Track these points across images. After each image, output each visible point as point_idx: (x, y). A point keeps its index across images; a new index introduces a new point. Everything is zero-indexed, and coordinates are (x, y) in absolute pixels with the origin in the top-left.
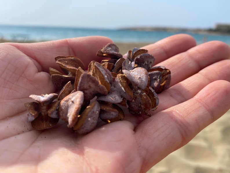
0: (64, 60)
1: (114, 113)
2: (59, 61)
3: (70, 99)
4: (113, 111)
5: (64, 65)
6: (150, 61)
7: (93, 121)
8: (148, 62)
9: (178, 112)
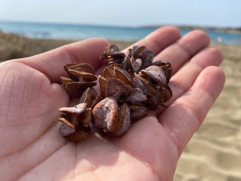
0: (76, 67)
1: (142, 110)
2: (71, 68)
3: (103, 105)
4: (141, 109)
5: (77, 72)
6: (151, 56)
7: (127, 122)
8: (149, 57)
9: (189, 100)
